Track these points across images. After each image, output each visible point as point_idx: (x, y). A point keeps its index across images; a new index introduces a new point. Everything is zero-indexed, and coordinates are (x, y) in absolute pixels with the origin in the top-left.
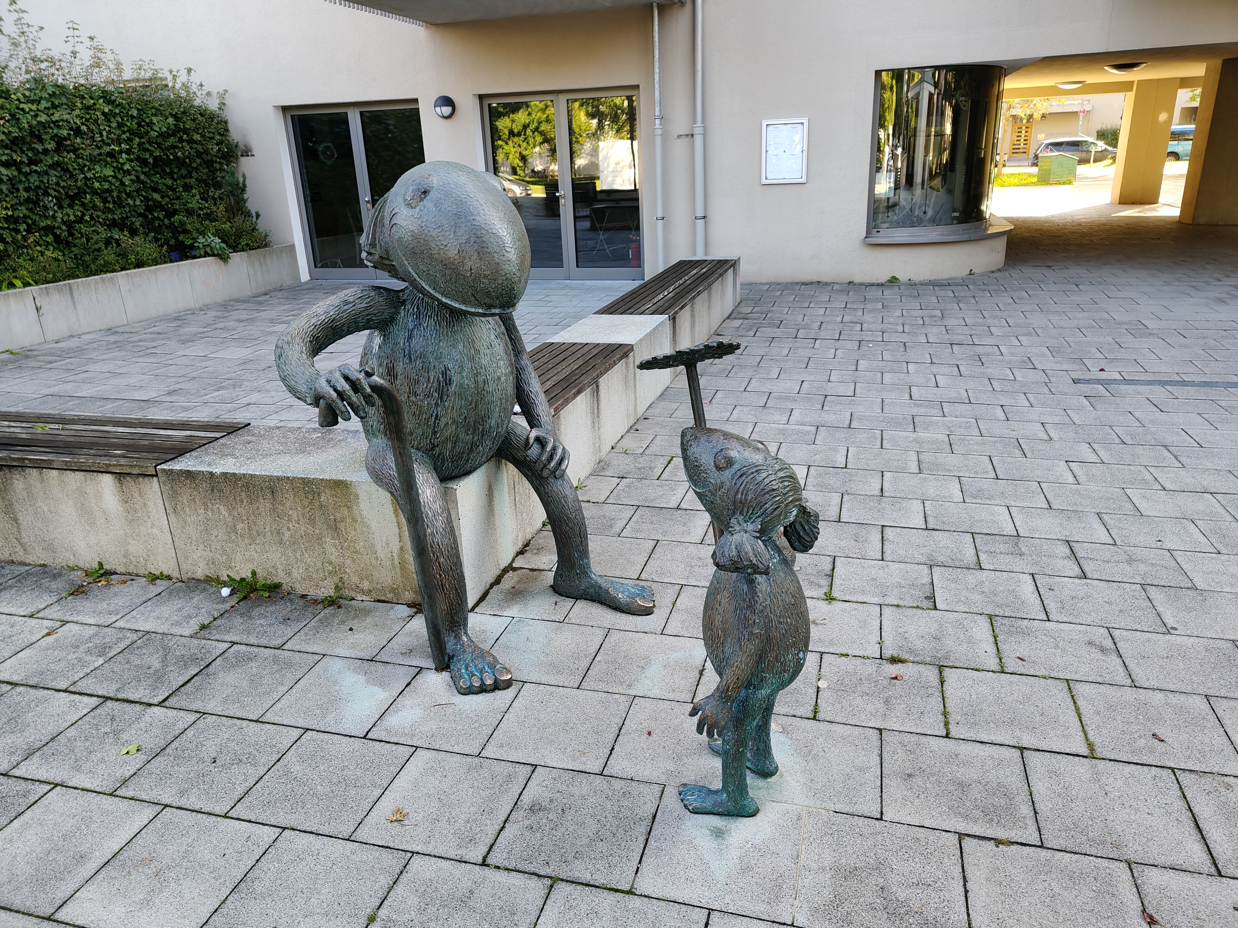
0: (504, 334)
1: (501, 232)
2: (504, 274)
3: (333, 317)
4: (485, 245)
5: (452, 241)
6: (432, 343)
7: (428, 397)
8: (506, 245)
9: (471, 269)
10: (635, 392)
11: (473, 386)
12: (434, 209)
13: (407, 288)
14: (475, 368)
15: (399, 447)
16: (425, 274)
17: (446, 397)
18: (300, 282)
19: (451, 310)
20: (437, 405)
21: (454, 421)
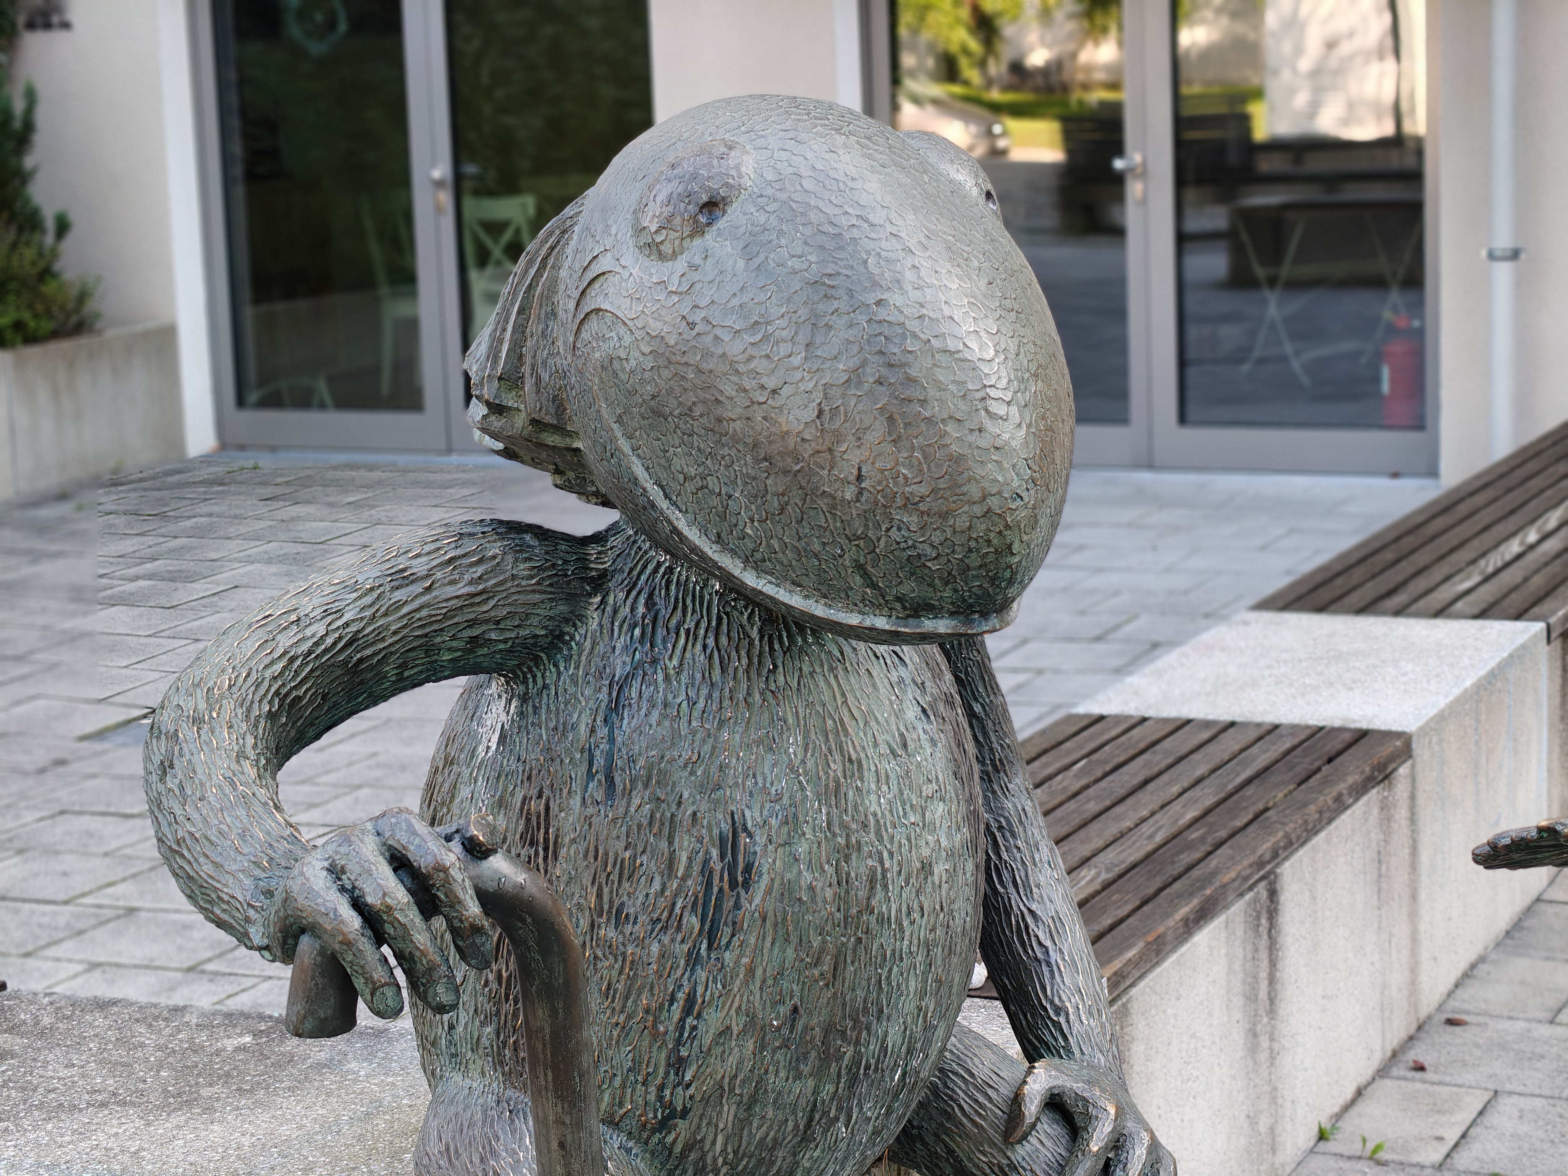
0: (949, 702)
1: (974, 345)
2: (976, 494)
3: (353, 628)
4: (917, 394)
5: (798, 375)
6: (693, 733)
7: (665, 929)
8: (992, 393)
9: (859, 478)
10: (1413, 915)
11: (829, 893)
12: (741, 263)
13: (613, 529)
14: (844, 826)
15: (559, 1122)
16: (690, 487)
17: (728, 931)
18: (182, 458)
19: (769, 611)
20: (693, 960)
21: (753, 1024)
